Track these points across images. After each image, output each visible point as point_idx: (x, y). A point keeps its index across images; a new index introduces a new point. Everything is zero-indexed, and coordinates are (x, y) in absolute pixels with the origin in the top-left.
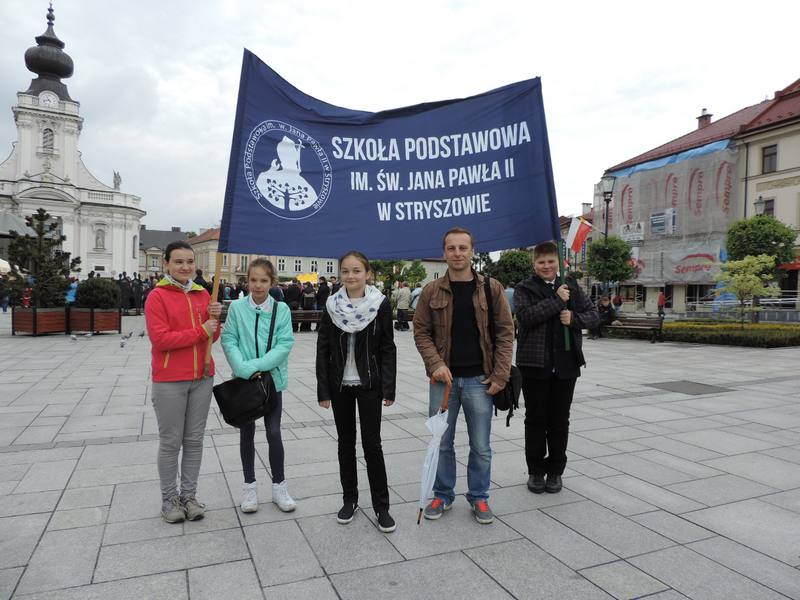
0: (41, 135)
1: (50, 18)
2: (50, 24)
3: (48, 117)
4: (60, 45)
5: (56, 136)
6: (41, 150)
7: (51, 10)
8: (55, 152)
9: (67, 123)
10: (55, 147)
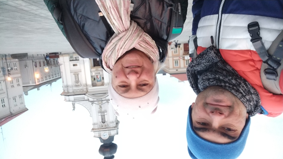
3: (104, 129)
6: (105, 114)
10: (100, 117)
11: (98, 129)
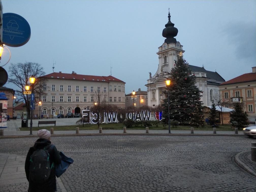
0: (163, 59)
1: (169, 17)
2: (169, 19)
3: (165, 52)
4: (173, 25)
5: (167, 58)
6: (163, 65)
7: (169, 14)
8: (167, 64)
9: (170, 52)
10: (167, 62)
11: (169, 51)
